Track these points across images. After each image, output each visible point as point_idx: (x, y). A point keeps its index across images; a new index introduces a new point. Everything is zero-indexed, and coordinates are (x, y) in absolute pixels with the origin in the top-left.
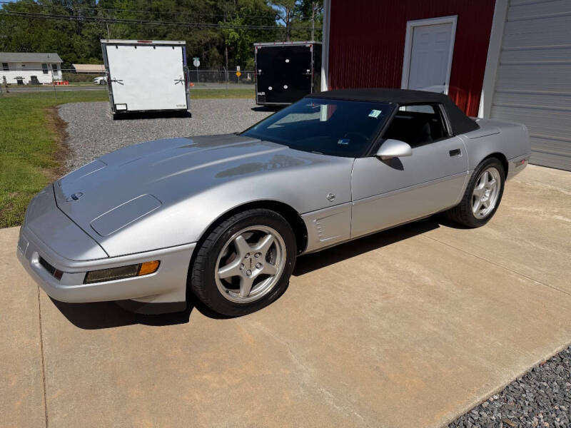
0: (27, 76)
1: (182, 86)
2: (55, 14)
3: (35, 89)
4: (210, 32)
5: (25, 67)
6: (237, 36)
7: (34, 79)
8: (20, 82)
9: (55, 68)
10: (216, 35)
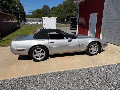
0: (36, 23)
1: (56, 26)
2: (43, 12)
3: (37, 25)
4: (69, 14)
5: (36, 21)
6: (75, 15)
7: (37, 23)
8: (35, 24)
9: (41, 21)
10: (71, 15)
